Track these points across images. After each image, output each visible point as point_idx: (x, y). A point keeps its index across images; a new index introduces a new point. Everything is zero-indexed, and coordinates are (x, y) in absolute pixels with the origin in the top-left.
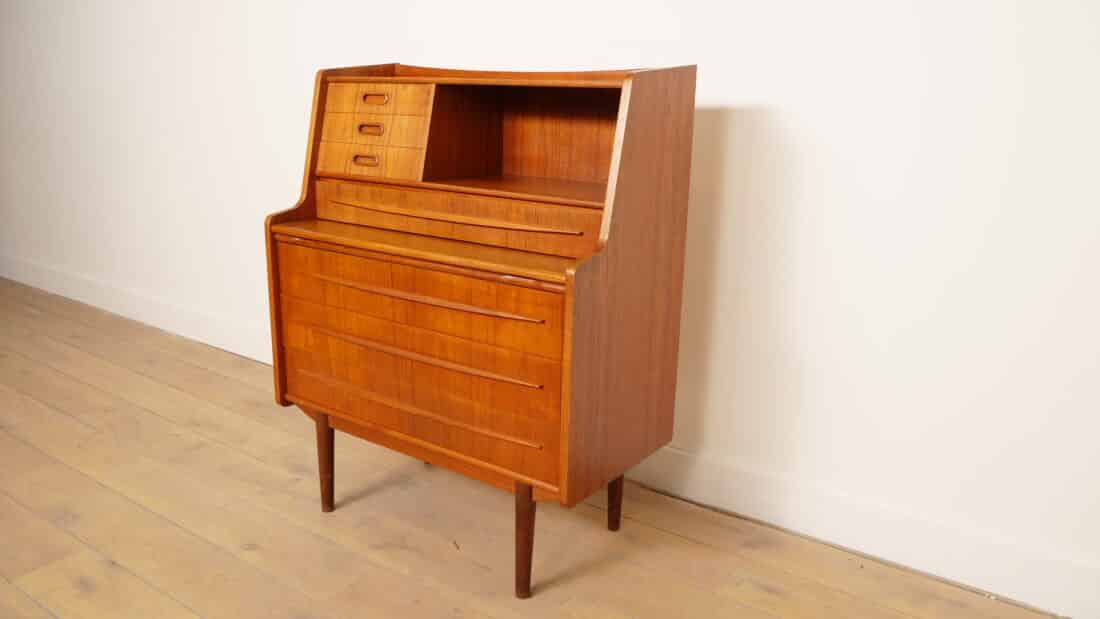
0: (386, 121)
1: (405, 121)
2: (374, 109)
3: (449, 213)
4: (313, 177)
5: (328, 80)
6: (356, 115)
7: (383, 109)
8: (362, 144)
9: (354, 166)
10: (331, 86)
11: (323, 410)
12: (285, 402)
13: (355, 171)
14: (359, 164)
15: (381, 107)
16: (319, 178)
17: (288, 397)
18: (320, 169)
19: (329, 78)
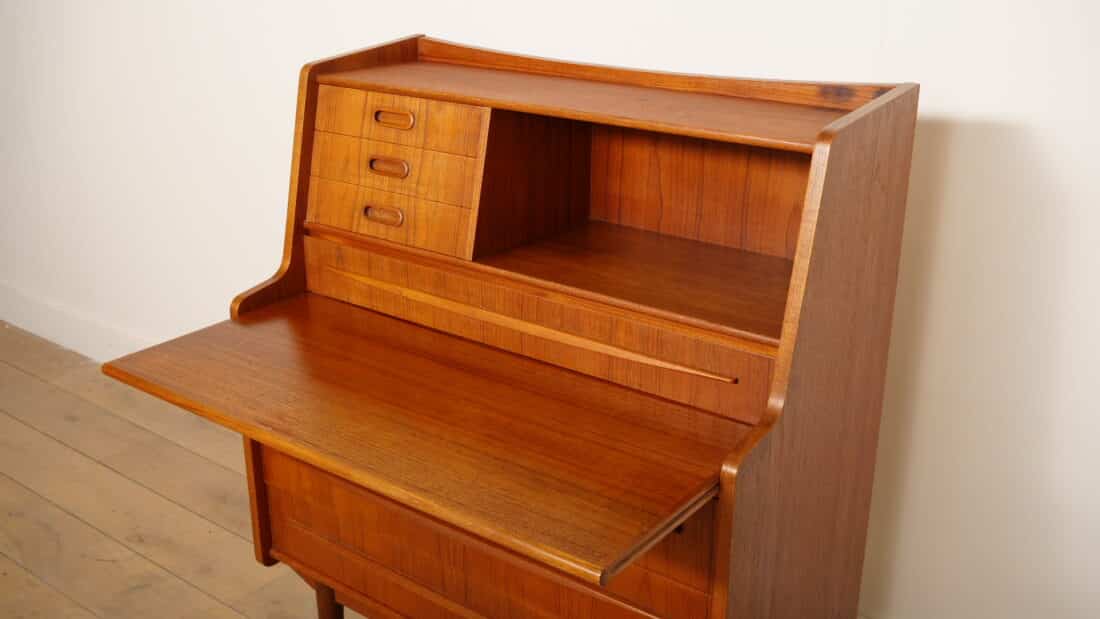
0: (411, 156)
1: (442, 160)
2: (392, 134)
3: (514, 317)
4: (300, 231)
5: (319, 78)
6: (364, 141)
7: (405, 137)
8: (373, 188)
9: (364, 221)
10: (322, 89)
11: (328, 582)
12: (268, 561)
13: (365, 228)
14: (375, 220)
15: (404, 134)
16: (307, 232)
17: (273, 553)
18: (310, 218)
19: (320, 78)
